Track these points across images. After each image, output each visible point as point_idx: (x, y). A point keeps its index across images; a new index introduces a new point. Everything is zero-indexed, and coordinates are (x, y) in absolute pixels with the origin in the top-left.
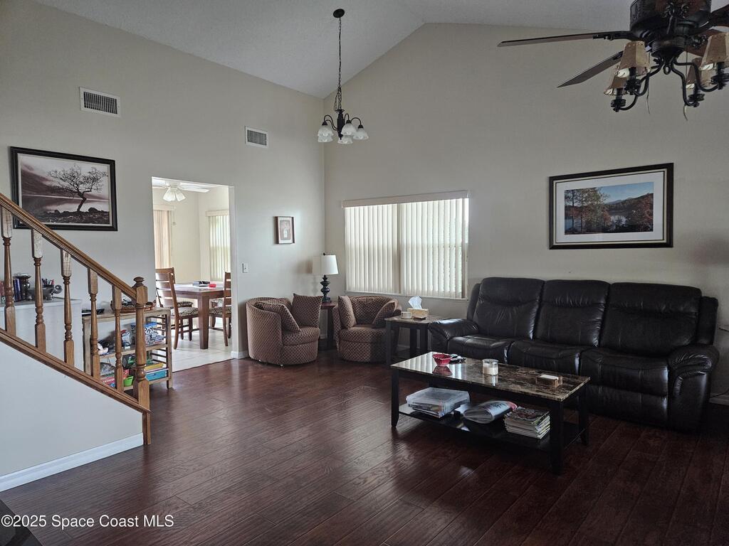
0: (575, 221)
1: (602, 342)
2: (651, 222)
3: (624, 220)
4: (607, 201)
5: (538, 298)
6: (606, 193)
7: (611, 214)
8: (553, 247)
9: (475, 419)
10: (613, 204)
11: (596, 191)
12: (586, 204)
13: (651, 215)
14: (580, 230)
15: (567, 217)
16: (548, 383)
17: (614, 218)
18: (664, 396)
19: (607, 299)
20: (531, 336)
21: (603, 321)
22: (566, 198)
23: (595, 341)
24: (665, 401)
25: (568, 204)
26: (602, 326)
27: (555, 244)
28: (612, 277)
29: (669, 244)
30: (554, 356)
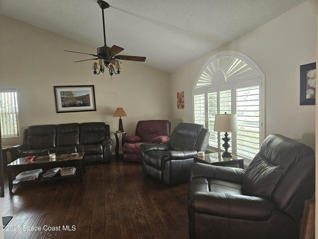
0: (65, 103)
1: (80, 143)
2: (90, 103)
3: (82, 102)
4: (76, 96)
5: (55, 131)
6: (75, 93)
7: (78, 100)
8: (58, 112)
9: (48, 176)
10: (78, 97)
11: (71, 92)
12: (68, 97)
13: (90, 101)
14: (67, 105)
15: (62, 101)
16: (75, 155)
17: (78, 102)
18: (102, 154)
19: (80, 129)
20: (55, 146)
21: (80, 136)
22: (61, 94)
23: (78, 143)
24: (102, 155)
25: (62, 96)
26: (80, 138)
27: (58, 111)
28: (80, 121)
29: (95, 110)
30: (68, 150)
